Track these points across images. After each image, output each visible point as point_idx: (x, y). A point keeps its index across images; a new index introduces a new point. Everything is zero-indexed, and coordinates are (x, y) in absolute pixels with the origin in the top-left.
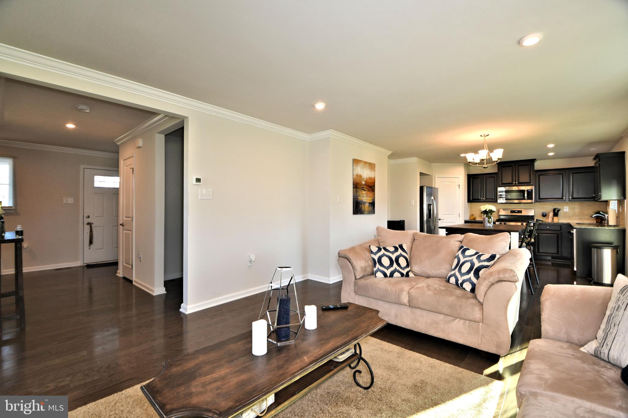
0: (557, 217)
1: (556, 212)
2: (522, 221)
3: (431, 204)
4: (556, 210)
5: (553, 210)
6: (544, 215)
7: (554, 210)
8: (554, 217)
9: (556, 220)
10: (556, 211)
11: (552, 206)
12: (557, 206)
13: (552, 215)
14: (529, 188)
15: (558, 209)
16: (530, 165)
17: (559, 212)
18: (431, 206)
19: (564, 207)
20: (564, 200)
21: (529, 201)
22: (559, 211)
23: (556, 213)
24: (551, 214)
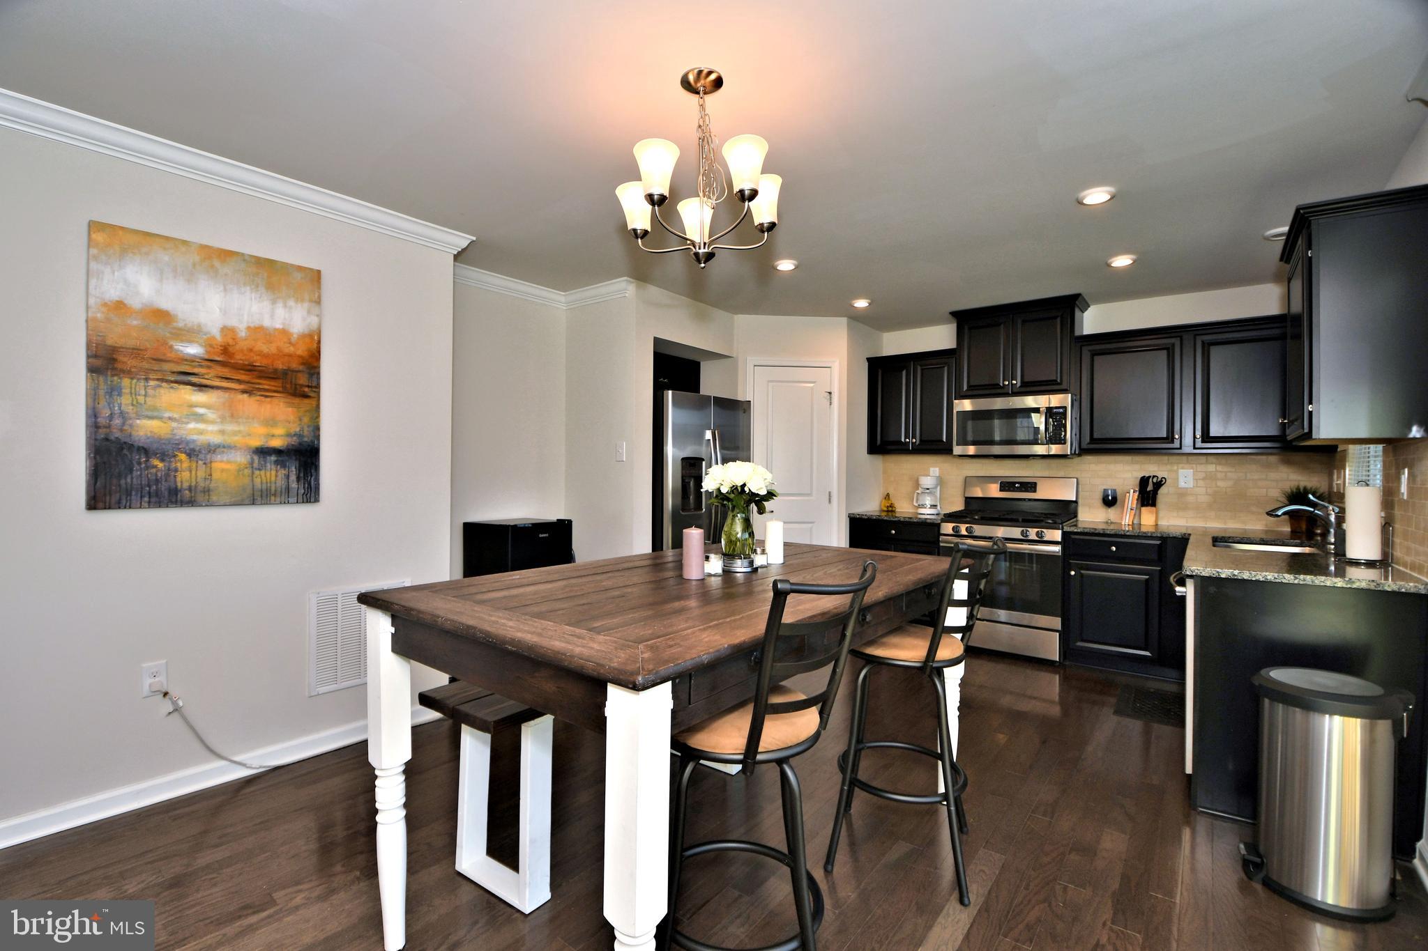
0: (1154, 508)
1: (1148, 490)
2: (1024, 521)
3: (703, 460)
4: (1151, 480)
5: (1138, 482)
6: (1110, 501)
7: (1144, 481)
8: (1143, 509)
9: (1148, 520)
10: (1150, 488)
11: (1137, 467)
12: (1151, 467)
13: (1135, 502)
14: (1055, 400)
15: (1155, 480)
16: (1059, 320)
17: (1162, 491)
18: (704, 463)
19: (1177, 472)
20: (1177, 444)
21: (1055, 449)
22: (1159, 485)
23: (1148, 493)
24: (1132, 498)
